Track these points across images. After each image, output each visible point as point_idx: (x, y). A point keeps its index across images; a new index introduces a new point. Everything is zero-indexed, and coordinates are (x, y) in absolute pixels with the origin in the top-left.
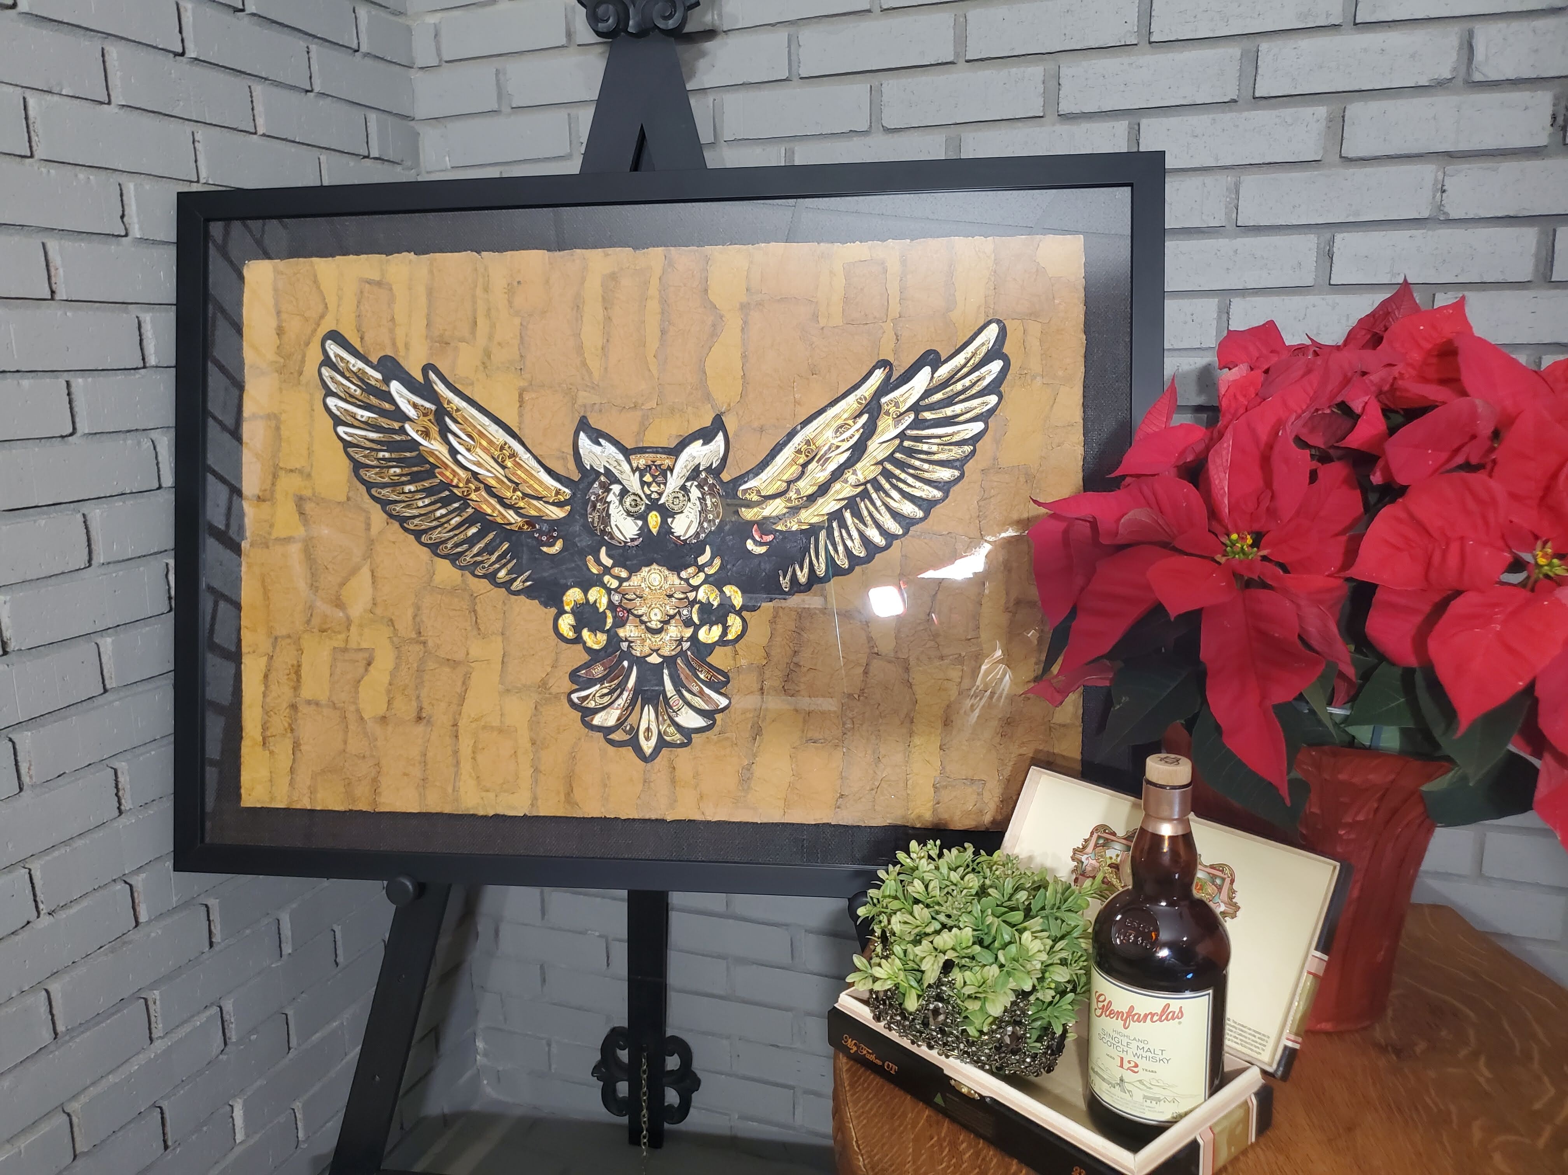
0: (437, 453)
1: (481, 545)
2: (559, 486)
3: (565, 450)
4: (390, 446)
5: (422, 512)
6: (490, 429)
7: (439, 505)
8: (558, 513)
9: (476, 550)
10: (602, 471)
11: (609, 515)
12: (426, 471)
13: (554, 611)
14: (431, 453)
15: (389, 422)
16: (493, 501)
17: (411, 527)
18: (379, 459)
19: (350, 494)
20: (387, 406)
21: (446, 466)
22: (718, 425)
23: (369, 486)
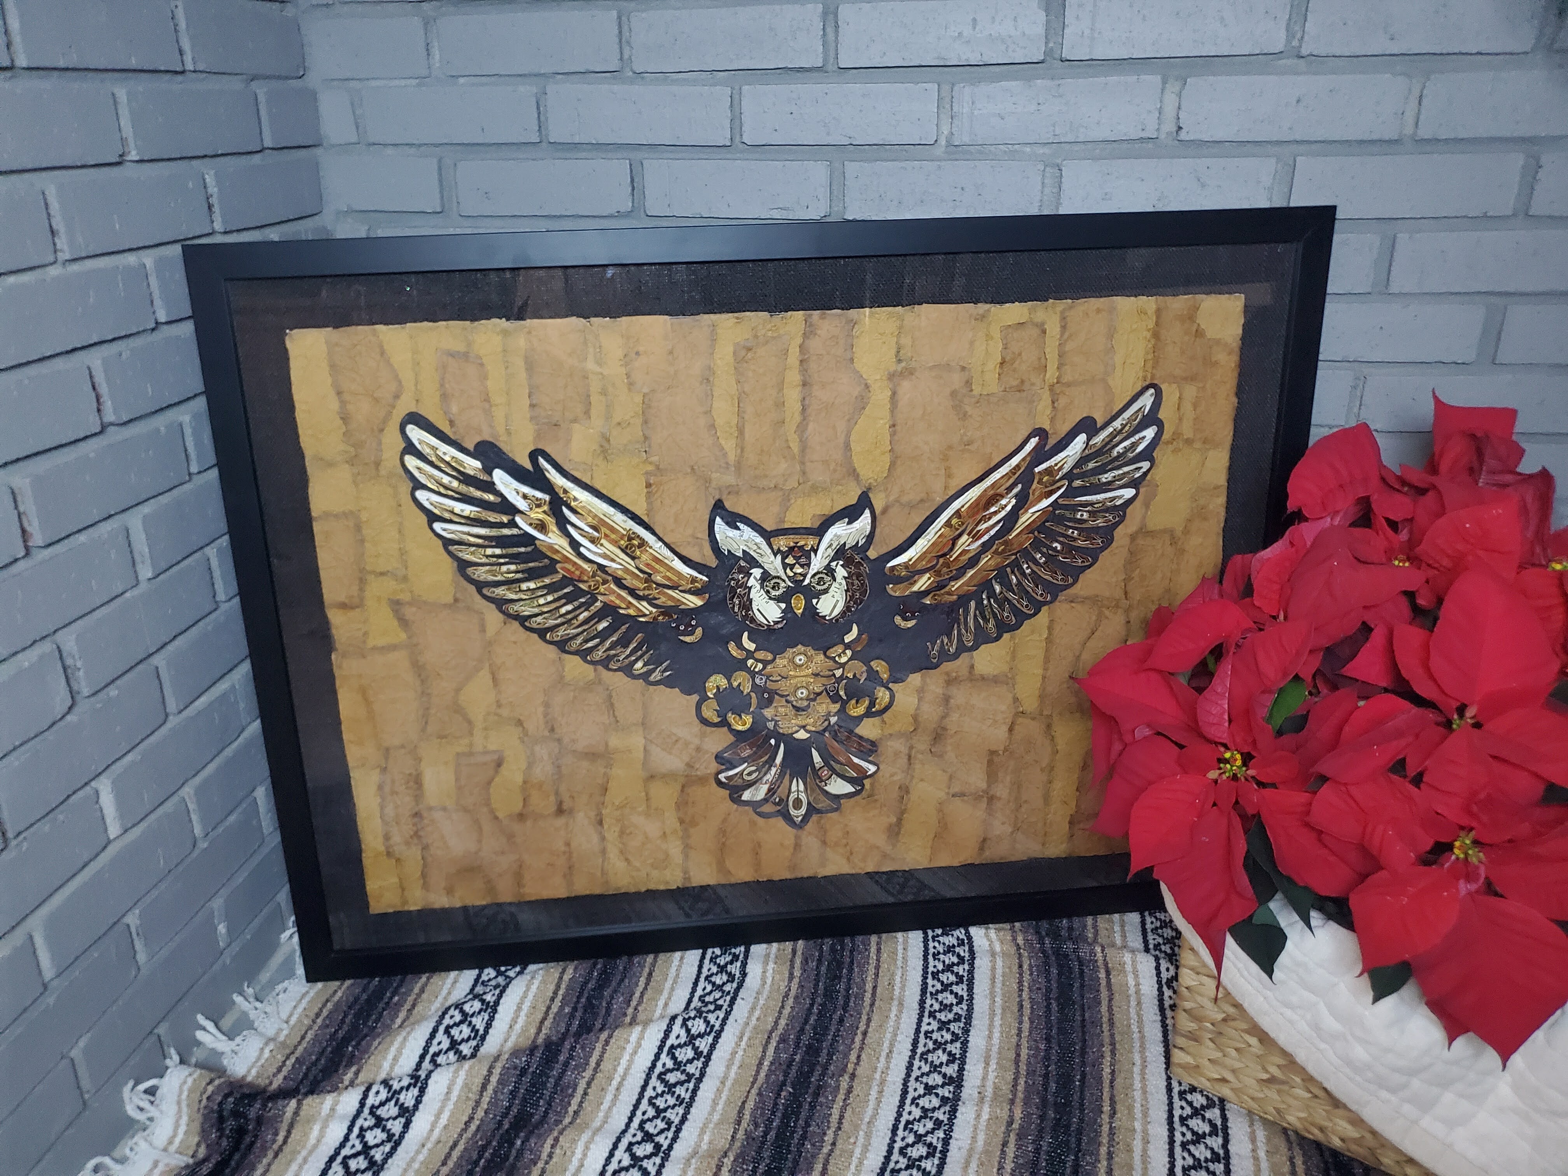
0: (556, 547)
1: (614, 638)
2: (695, 574)
3: (699, 535)
4: (500, 542)
5: (545, 609)
6: (615, 519)
7: (564, 601)
8: (695, 602)
9: (607, 644)
10: (740, 554)
11: (751, 601)
12: (545, 567)
13: (695, 698)
14: (551, 547)
15: (496, 515)
16: (623, 593)
17: (534, 626)
18: (487, 556)
19: (458, 595)
20: (491, 498)
21: (567, 560)
22: (864, 502)
23: (480, 586)
